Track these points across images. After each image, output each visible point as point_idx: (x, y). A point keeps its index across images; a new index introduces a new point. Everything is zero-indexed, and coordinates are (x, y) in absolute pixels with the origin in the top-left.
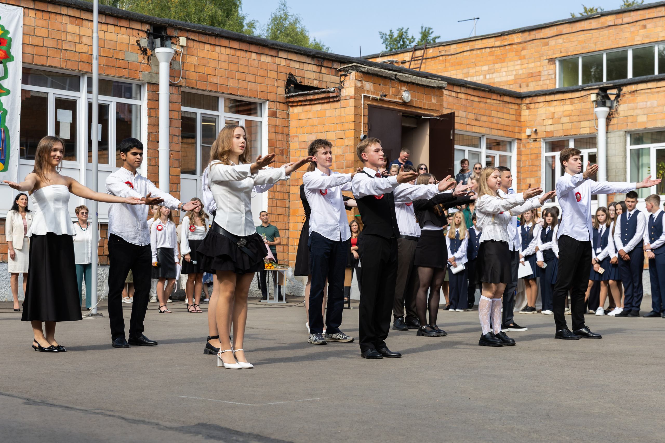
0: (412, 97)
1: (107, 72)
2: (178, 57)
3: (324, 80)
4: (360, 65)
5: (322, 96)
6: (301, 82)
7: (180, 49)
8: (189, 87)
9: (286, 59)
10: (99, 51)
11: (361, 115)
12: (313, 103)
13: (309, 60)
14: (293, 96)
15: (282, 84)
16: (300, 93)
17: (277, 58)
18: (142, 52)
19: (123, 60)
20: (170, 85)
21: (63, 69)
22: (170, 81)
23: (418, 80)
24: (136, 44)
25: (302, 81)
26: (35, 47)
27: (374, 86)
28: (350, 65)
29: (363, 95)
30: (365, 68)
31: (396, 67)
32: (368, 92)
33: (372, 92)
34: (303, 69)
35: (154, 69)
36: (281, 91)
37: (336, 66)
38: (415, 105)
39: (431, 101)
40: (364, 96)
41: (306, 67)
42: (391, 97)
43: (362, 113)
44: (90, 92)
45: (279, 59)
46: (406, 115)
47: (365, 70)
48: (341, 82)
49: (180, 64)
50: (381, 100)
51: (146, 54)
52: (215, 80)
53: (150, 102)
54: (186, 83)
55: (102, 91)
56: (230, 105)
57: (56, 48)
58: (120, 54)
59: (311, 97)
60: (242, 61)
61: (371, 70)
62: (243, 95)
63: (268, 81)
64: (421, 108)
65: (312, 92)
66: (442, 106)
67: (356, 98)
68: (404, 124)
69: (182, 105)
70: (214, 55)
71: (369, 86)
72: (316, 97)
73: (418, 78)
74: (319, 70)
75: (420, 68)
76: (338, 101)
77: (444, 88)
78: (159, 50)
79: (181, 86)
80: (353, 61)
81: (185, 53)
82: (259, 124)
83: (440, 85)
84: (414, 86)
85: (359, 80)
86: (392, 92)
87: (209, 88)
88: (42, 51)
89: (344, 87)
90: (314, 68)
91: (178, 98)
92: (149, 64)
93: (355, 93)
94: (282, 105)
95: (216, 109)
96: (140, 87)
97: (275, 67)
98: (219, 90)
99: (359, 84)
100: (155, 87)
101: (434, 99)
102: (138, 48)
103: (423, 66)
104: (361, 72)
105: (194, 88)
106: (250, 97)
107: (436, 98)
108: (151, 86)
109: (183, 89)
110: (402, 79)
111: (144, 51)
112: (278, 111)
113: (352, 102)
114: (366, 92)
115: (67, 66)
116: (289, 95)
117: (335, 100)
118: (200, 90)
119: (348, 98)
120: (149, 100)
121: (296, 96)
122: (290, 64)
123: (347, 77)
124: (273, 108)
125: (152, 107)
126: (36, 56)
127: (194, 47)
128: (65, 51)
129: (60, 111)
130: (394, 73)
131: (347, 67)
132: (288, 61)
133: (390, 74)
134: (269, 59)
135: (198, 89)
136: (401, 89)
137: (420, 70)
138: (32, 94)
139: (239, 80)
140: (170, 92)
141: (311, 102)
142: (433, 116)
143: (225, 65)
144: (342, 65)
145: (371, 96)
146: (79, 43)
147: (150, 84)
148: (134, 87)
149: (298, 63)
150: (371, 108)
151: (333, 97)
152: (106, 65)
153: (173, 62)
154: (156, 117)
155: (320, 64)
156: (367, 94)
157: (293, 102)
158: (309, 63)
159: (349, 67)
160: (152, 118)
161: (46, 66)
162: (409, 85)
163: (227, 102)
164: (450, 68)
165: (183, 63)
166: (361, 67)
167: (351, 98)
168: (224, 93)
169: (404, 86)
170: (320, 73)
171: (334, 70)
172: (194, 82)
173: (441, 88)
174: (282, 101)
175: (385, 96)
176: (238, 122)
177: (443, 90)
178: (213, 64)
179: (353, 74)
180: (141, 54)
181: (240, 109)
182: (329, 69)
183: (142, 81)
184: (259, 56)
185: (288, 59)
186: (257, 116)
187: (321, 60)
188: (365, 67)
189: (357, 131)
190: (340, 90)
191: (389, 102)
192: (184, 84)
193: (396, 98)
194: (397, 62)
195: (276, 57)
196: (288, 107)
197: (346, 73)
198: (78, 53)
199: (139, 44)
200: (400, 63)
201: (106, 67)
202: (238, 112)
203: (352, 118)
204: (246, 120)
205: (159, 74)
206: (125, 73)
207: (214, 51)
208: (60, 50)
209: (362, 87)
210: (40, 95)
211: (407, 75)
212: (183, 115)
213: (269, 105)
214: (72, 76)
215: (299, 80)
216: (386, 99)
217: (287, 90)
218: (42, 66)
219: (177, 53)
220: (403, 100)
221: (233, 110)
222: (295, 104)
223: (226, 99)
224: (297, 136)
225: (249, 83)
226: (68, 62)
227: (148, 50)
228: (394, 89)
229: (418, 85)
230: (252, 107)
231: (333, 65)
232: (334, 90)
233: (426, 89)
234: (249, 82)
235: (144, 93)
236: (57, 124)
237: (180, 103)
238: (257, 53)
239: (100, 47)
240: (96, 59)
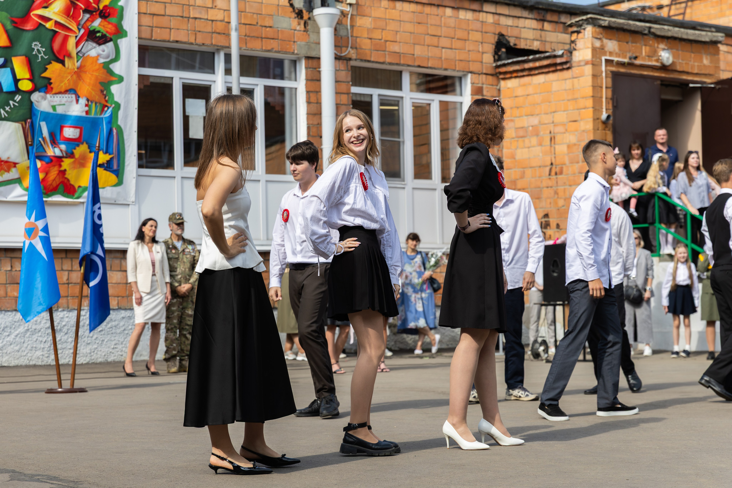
0: (674, 57)
1: (250, 45)
2: (345, 19)
3: (548, 39)
4: (599, 17)
5: (545, 62)
6: (515, 45)
7: (348, 9)
8: (362, 60)
9: (493, 13)
10: (239, 18)
11: (601, 87)
12: (533, 72)
13: (525, 14)
14: (504, 65)
15: (490, 48)
16: (515, 60)
17: (481, 13)
18: (296, 16)
19: (271, 27)
20: (336, 58)
21: (192, 44)
22: (335, 54)
23: (682, 33)
24: (288, 5)
25: (517, 42)
26: (155, 17)
27: (620, 46)
28: (584, 17)
29: (603, 58)
30: (606, 21)
31: (650, 16)
32: (611, 54)
33: (616, 54)
34: (517, 27)
35: (313, 37)
36: (488, 58)
37: (564, 19)
38: (679, 68)
39: (702, 61)
40: (607, 61)
41: (522, 23)
42: (644, 59)
43: (602, 83)
44: (228, 71)
45: (484, 14)
46: (666, 84)
47: (606, 24)
48: (573, 42)
49: (347, 29)
50: (630, 65)
51: (302, 18)
52: (396, 48)
53: (309, 82)
54: (357, 54)
55: (244, 72)
56: (418, 81)
57: (182, 17)
58: (267, 19)
59: (531, 65)
60: (432, 20)
61: (614, 22)
62: (436, 66)
63: (469, 46)
64: (688, 73)
65: (531, 57)
66: (717, 68)
67: (595, 63)
68: (664, 97)
69: (352, 85)
70: (394, 14)
71: (611, 45)
72: (537, 64)
73: (682, 30)
74: (540, 27)
75: (684, 14)
76: (568, 68)
77: (720, 42)
78: (319, 12)
79: (350, 59)
80: (589, 11)
81: (355, 13)
82: (458, 106)
83: (714, 39)
84: (677, 42)
85: (597, 38)
86: (646, 52)
87: (388, 60)
88: (164, 22)
89: (576, 48)
90: (534, 24)
91: (346, 76)
92: (306, 30)
93: (593, 55)
94: (490, 77)
95: (398, 87)
96: (294, 63)
97: (478, 25)
98: (402, 62)
99: (598, 44)
100: (315, 62)
101: (707, 59)
102: (291, 9)
103: (688, 11)
104: (600, 26)
105: (369, 61)
106: (446, 69)
107: (709, 57)
108: (310, 61)
109: (353, 63)
110: (658, 33)
111: (299, 14)
112: (484, 86)
113: (588, 70)
114: (608, 54)
115: (197, 40)
116: (499, 63)
117: (565, 67)
118: (377, 62)
119: (582, 63)
120: (307, 80)
121: (508, 64)
122: (499, 20)
123: (580, 35)
124: (477, 82)
125: (312, 90)
126: (156, 29)
127: (367, 4)
128: (194, 20)
129: (189, 101)
130: (648, 25)
131: (580, 20)
132: (497, 17)
133: (641, 27)
134: (469, 15)
135: (373, 62)
136: (658, 47)
137: (684, 17)
138: (151, 80)
139: (428, 46)
140: (335, 67)
141: (531, 72)
142: (705, 83)
143: (409, 27)
144: (573, 17)
145: (616, 59)
146: (212, 8)
147: (308, 58)
148: (287, 64)
149: (511, 19)
150: (616, 76)
151: (562, 64)
152: (248, 36)
153: (338, 26)
154: (317, 103)
155: (542, 18)
156: (610, 56)
157: (505, 73)
158: (526, 18)
159: (582, 20)
160: (312, 105)
161: (169, 41)
162: (669, 40)
163: (414, 77)
164: (728, 12)
165: (352, 26)
166: (600, 19)
167: (587, 63)
168: (409, 66)
169: (662, 42)
170: (542, 30)
171: (561, 25)
172: (368, 52)
173: (715, 43)
174: (489, 72)
175: (636, 58)
176: (429, 104)
177: (720, 45)
178: (392, 26)
179: (589, 30)
180: (295, 18)
181: (432, 85)
182: (554, 24)
183: (297, 54)
184: (455, 12)
185: (496, 14)
186: (455, 95)
187: (543, 12)
188: (606, 18)
189: (597, 110)
190: (571, 53)
191: (642, 67)
192: (354, 56)
193: (651, 61)
194: (650, 8)
195: (480, 11)
196: (499, 79)
197: (578, 29)
198: (210, 22)
199: (292, 5)
200: (655, 9)
201: (248, 39)
202: (429, 90)
203: (589, 91)
204: (441, 102)
205: (319, 43)
206: (274, 45)
207: (394, 8)
208: (186, 19)
209: (602, 48)
210: (162, 81)
211: (666, 27)
212: (354, 98)
213: (471, 79)
214: (203, 53)
215: (512, 42)
216: (638, 62)
217: (496, 57)
218: (164, 41)
219: (343, 14)
220: (662, 63)
221: (423, 87)
222: (508, 76)
223: (411, 73)
224: (512, 121)
225: (444, 50)
226: (198, 34)
227: (304, 11)
228: (648, 48)
229: (681, 40)
230: (449, 82)
231: (559, 18)
232: (563, 54)
233: (694, 45)
234: (443, 48)
235: (301, 72)
236: (186, 119)
237: (349, 82)
238: (453, 8)
239: (240, 12)
240: (236, 30)
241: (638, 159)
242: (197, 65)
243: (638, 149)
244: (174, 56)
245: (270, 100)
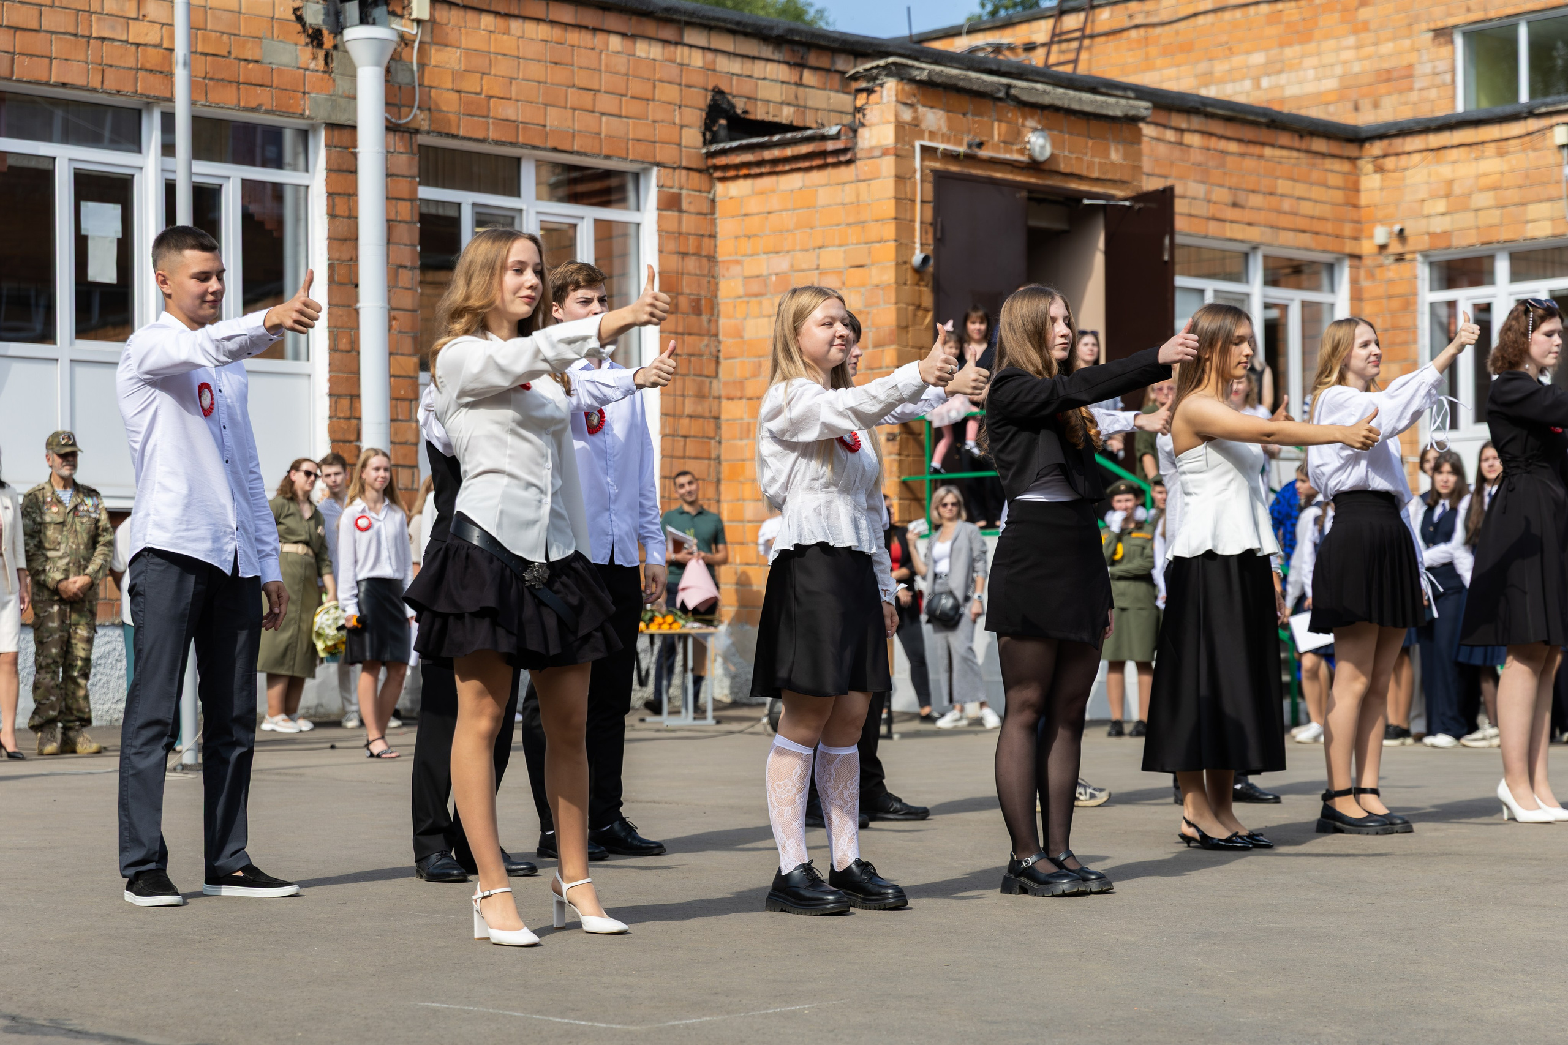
0: (1054, 145)
1: (215, 97)
2: (408, 49)
3: (810, 103)
4: (910, 62)
5: (804, 149)
6: (746, 112)
7: (413, 30)
8: (440, 134)
9: (703, 48)
10: (192, 40)
11: (913, 201)
12: (780, 168)
13: (767, 51)
14: (724, 152)
15: (696, 117)
16: (745, 142)
17: (679, 48)
18: (308, 40)
19: (257, 61)
20: (388, 129)
21: (95, 90)
22: (387, 119)
23: (1070, 99)
24: (293, 17)
25: (750, 107)
26: (18, 34)
27: (949, 119)
28: (882, 62)
29: (917, 144)
30: (924, 70)
31: (1010, 63)
32: (932, 135)
33: (943, 135)
34: (750, 77)
35: (342, 85)
36: (693, 137)
37: (841, 63)
38: (1063, 167)
39: (1108, 156)
40: (923, 148)
41: (759, 69)
42: (996, 147)
43: (914, 194)
44: (168, 149)
45: (686, 50)
46: (1038, 198)
47: (924, 76)
48: (858, 110)
49: (412, 71)
50: (970, 158)
51: (320, 45)
52: (509, 111)
53: (333, 175)
54: (431, 121)
55: (202, 150)
56: (553, 180)
57: (75, 35)
58: (249, 45)
59: (776, 153)
60: (582, 58)
61: (940, 73)
62: (588, 150)
63: (654, 111)
64: (1080, 178)
65: (776, 138)
66: (1137, 169)
67: (899, 153)
68: (1033, 223)
69: (420, 184)
70: (507, 43)
71: (933, 118)
72: (789, 152)
73: (1071, 93)
74: (794, 78)
75: (1075, 62)
76: (849, 162)
77: (1143, 119)
78: (356, 35)
79: (417, 131)
80: (891, 49)
81: (427, 39)
82: (632, 230)
83: (1132, 113)
84: (1061, 115)
85: (905, 104)
86: (999, 134)
87: (492, 135)
88: (38, 43)
89: (866, 122)
90: (781, 72)
91: (409, 164)
92: (328, 71)
93: (898, 138)
94: (695, 176)
95: (514, 190)
96: (304, 135)
97: (673, 72)
98: (521, 140)
99: (907, 115)
100: (346, 134)
101: (1117, 150)
102: (299, 27)
103: (1084, 56)
104: (912, 80)
105: (455, 136)
106: (608, 157)
107: (1121, 148)
108: (336, 133)
109: (422, 139)
110: (1025, 97)
111: (316, 38)
112: (684, 192)
113: (888, 165)
114: (927, 135)
115: (106, 83)
116: (714, 148)
117: (842, 158)
118: (470, 139)
119: (877, 153)
120: (330, 170)
121: (732, 150)
122: (714, 62)
123: (874, 97)
124: (669, 183)
125: (340, 190)
126: (22, 58)
127: (452, 23)
128: (99, 42)
129: (88, 207)
130: (1004, 80)
131: (872, 68)
132: (710, 56)
133: (993, 83)
134: (656, 51)
135: (463, 138)
136: (1023, 125)
137: (1075, 68)
138: (11, 161)
139: (574, 109)
140: (387, 146)
141: (775, 167)
142: (1112, 197)
143: (535, 70)
144: (859, 61)
145: (942, 146)
146: (137, 19)
147: (331, 126)
148: (289, 137)
149: (739, 60)
150: (941, 179)
151: (836, 152)
152: (211, 79)
153: (393, 64)
154: (349, 217)
155: (799, 61)
156: (930, 140)
157: (726, 167)
158: (768, 60)
159: (878, 67)
160: (338, 221)
161: (47, 84)
162: (1046, 112)
163: (545, 172)
164: (1159, 62)
165: (422, 66)
166: (912, 67)
167: (885, 153)
168: (534, 147)
169: (1032, 117)
170: (799, 84)
171: (837, 77)
172: (452, 117)
173: (1132, 120)
174: (694, 166)
175: (980, 145)
176: (575, 226)
177: (1142, 125)
178: (503, 68)
179: (890, 87)
180: (307, 44)
181: (581, 188)
182: (823, 73)
183: (309, 118)
184: (628, 43)
185: (709, 49)
186: (627, 208)
187: (802, 50)
188: (924, 65)
189: (903, 244)
190: (855, 131)
191: (993, 162)
192: (425, 126)
193: (1011, 151)
194: (1011, 48)
195: (677, 44)
196: (712, 180)
197: (870, 85)
198: (133, 48)
199: (300, 19)
200: (1020, 51)
201: (211, 83)
202: (574, 198)
203: (889, 208)
204: (596, 221)
205: (354, 98)
206: (263, 97)
207: (507, 32)
208: (84, 40)
209: (916, 124)
210: (33, 164)
211: (1039, 86)
212: (424, 210)
213: (658, 178)
214: (117, 109)
215: (740, 105)
216: (984, 153)
217: (708, 136)
218: (38, 83)
219: (404, 40)
220: (1031, 157)
221: (562, 192)
222: (731, 173)
223: (539, 163)
224: (738, 262)
225: (604, 118)
226: (108, 70)
227: (325, 32)
228: (1004, 125)
229: (1069, 112)
230: (614, 182)
231: (833, 63)
232: (839, 132)
233: (1093, 122)
234: (603, 114)
235: (317, 153)
236: (81, 243)
237: (413, 177)
238: (624, 35)
239: (194, 29)
240: (185, 64)
241: (979, 342)
242: (107, 134)
243: (981, 323)
244: (59, 114)
245: (253, 208)
